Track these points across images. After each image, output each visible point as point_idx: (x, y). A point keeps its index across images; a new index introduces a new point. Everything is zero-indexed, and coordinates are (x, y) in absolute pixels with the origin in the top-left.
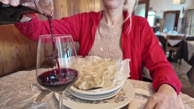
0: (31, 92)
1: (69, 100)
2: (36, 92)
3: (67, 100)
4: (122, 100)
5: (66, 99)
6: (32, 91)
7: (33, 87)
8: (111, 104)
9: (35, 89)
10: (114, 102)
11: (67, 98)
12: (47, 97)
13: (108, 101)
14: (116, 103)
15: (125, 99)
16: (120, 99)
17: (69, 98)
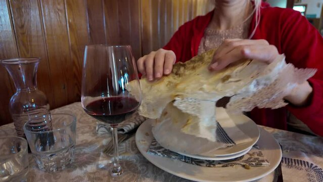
0: (96, 137)
1: (160, 156)
2: (104, 138)
3: (156, 155)
4: (257, 165)
5: (156, 153)
6: (98, 136)
7: (99, 129)
9: (102, 133)
15: (263, 163)
16: (254, 163)
17: (159, 152)
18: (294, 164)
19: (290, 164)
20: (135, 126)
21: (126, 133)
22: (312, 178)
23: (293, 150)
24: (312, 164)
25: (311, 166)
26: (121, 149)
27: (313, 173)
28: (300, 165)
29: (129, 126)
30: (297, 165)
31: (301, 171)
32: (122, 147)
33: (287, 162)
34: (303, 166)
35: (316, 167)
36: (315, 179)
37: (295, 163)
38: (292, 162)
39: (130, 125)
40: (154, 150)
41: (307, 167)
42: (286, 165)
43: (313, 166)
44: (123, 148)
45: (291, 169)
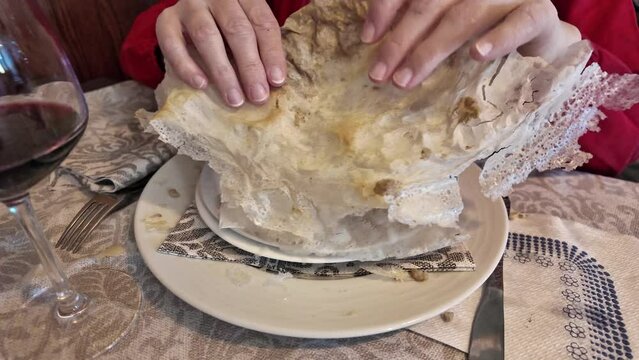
0: (46, 201)
1: (193, 257)
2: (67, 204)
3: (183, 259)
4: (443, 268)
5: (182, 252)
6: (54, 198)
7: (56, 179)
8: (391, 284)
9: (65, 189)
10: (407, 274)
11: (186, 248)
12: (108, 227)
13: (377, 271)
14: (414, 283)
15: (459, 264)
16: (435, 264)
17: (193, 247)
18: (533, 251)
19: (524, 251)
20: (147, 169)
21: (120, 192)
22: (572, 289)
23: (534, 211)
24: (574, 249)
25: (572, 254)
26: (104, 235)
27: (575, 274)
28: (547, 254)
29: (129, 171)
30: (540, 252)
31: (548, 270)
32: (106, 231)
33: (518, 245)
34: (555, 254)
35: (584, 254)
36: (579, 291)
37: (537, 249)
38: (529, 245)
39: (134, 167)
40: (178, 244)
41: (563, 257)
42: (514, 253)
43: (577, 254)
44: (110, 233)
45: (525, 266)
